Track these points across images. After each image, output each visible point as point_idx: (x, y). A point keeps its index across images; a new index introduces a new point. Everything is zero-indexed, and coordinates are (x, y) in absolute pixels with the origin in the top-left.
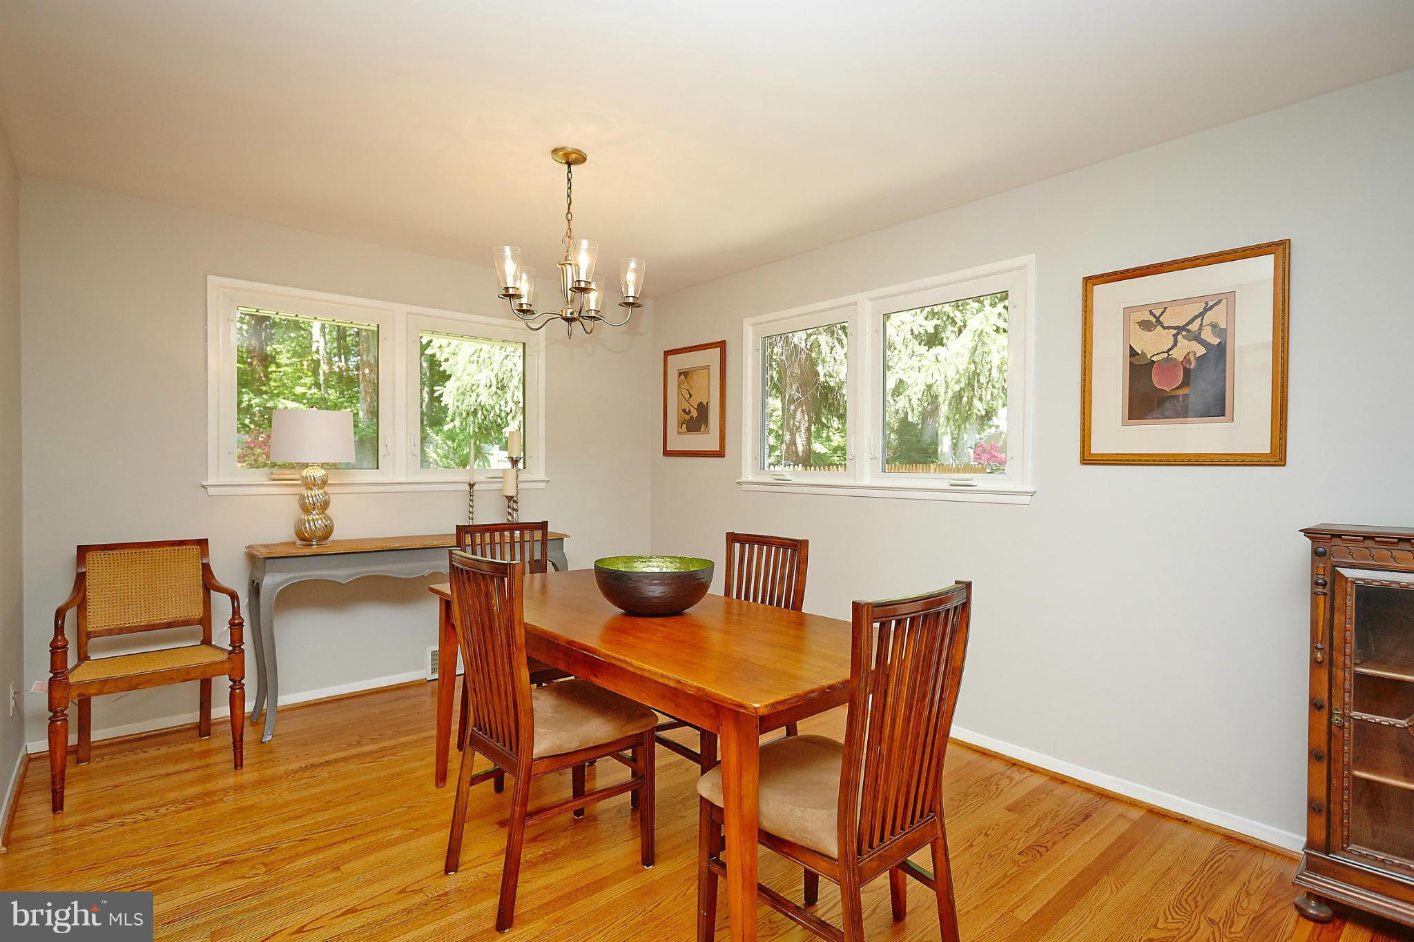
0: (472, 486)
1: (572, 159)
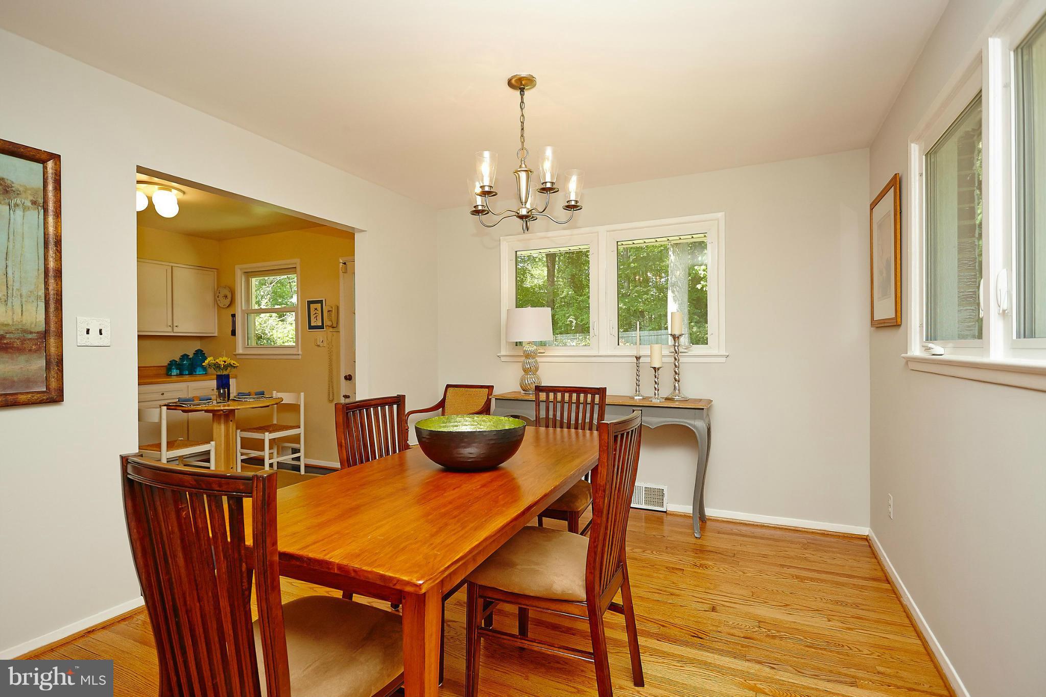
0: (638, 358)
1: (520, 84)
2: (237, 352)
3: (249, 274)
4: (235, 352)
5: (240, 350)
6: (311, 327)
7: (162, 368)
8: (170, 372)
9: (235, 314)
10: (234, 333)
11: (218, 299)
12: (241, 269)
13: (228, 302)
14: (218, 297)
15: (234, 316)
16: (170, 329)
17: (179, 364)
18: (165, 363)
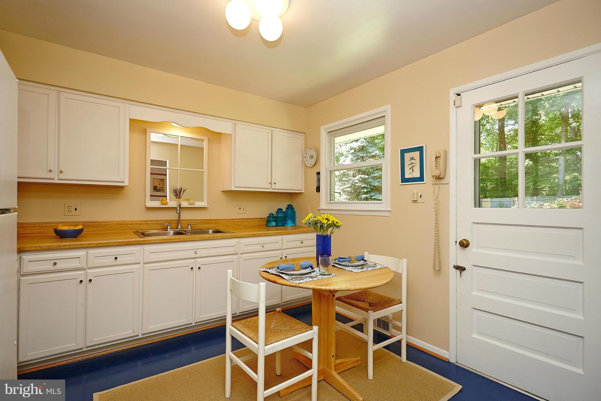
2: (321, 207)
3: (334, 133)
4: (319, 207)
5: (323, 206)
6: (404, 180)
7: (263, 220)
8: (269, 224)
9: (320, 172)
10: (318, 189)
11: (305, 160)
12: (325, 129)
13: (313, 161)
14: (305, 157)
15: (318, 173)
16: (269, 186)
17: (275, 217)
18: (266, 216)
